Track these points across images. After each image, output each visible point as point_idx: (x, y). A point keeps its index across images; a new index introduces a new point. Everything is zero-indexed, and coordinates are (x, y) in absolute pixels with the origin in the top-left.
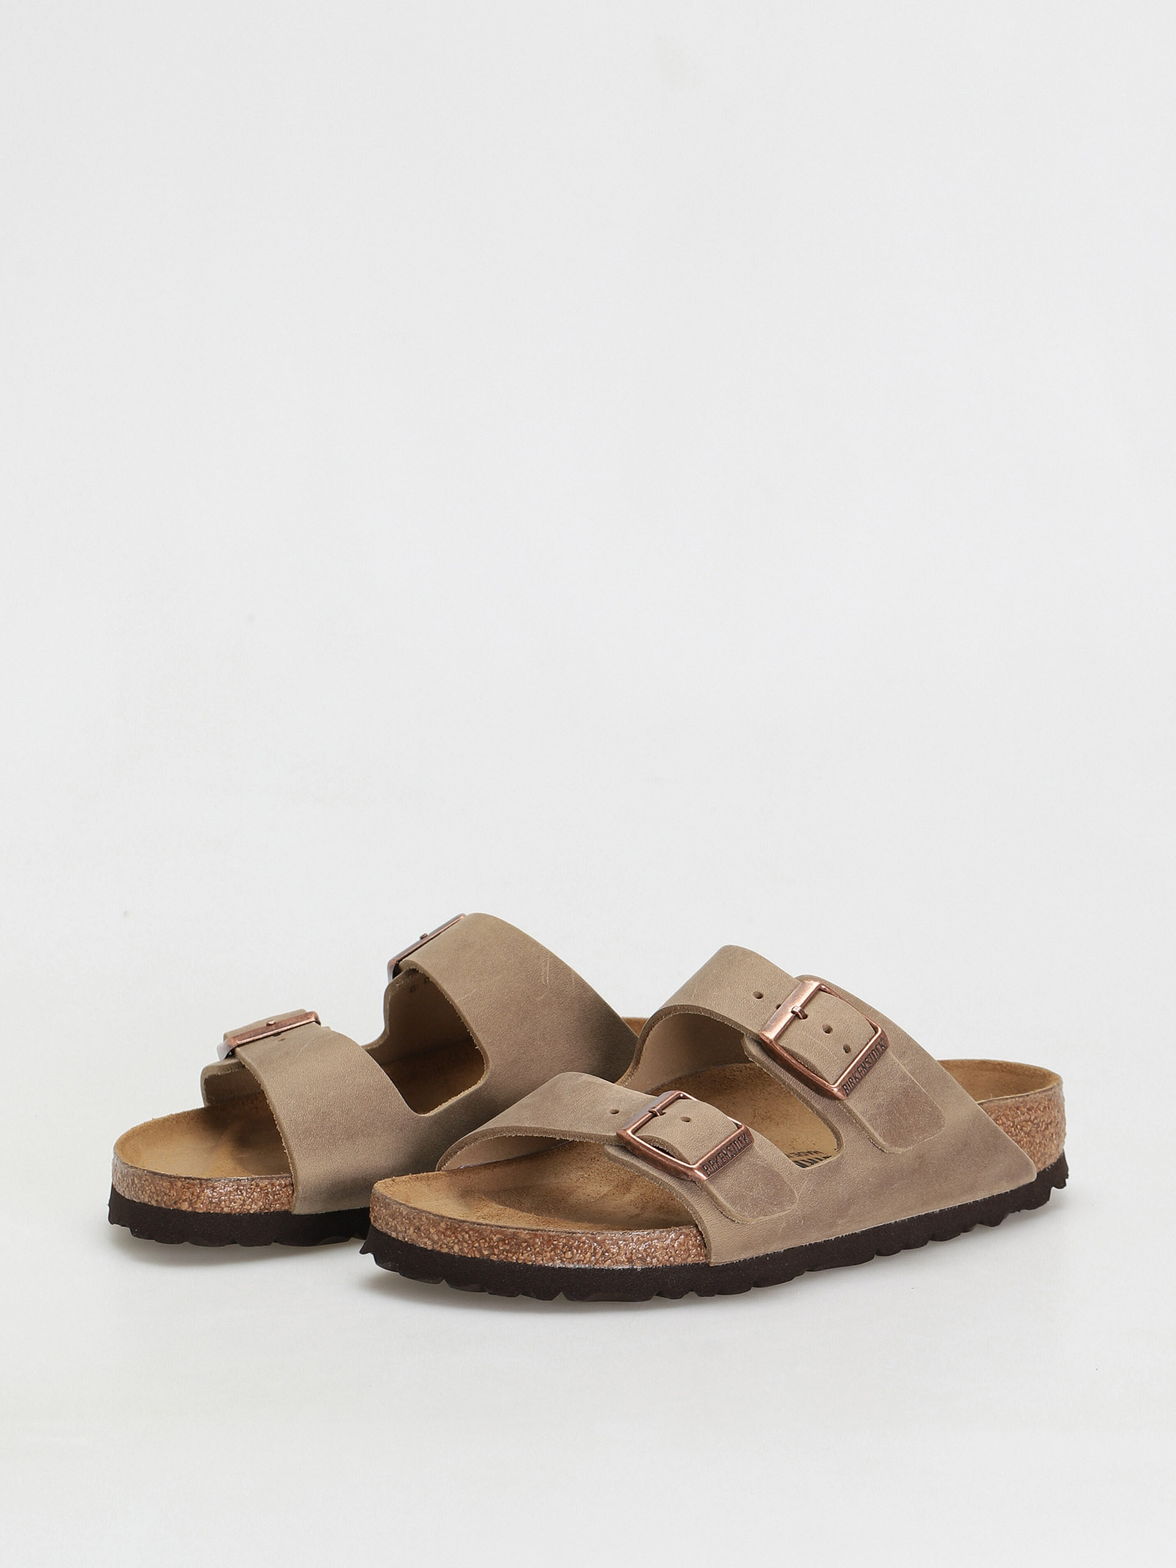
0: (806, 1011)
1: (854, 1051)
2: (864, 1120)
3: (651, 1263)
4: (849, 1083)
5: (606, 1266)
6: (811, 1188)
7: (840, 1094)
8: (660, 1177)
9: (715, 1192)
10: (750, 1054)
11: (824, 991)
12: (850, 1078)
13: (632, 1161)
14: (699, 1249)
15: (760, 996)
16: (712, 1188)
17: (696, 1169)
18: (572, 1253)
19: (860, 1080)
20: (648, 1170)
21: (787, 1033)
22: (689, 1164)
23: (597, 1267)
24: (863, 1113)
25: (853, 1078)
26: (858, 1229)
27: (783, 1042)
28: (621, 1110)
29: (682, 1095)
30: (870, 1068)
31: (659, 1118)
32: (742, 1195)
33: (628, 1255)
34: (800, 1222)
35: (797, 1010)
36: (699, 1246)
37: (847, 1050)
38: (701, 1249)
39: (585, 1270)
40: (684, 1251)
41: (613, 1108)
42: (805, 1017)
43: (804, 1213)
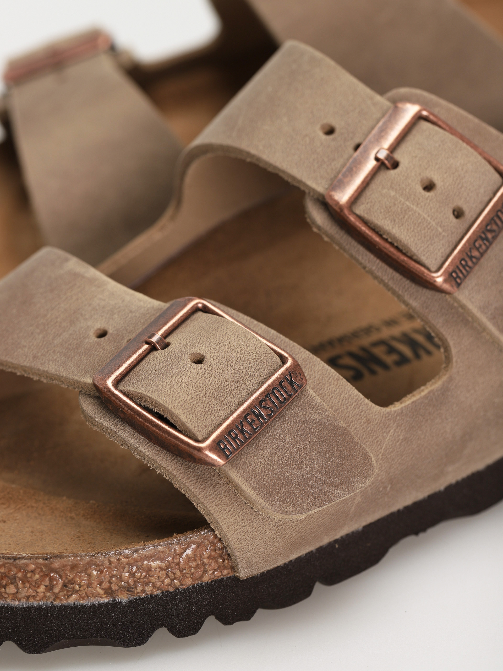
0: (397, 156)
1: (469, 214)
2: (484, 320)
3: (143, 591)
4: (461, 268)
5: (73, 600)
6: (401, 437)
7: (446, 287)
8: (155, 457)
9: (239, 480)
10: (314, 222)
11: (426, 119)
12: (463, 259)
13: (114, 428)
14: (220, 561)
15: (330, 131)
16: (233, 474)
17: (205, 448)
18: (17, 587)
19: (478, 259)
20: (137, 445)
21: (368, 193)
22: (197, 441)
23: (57, 603)
24: (483, 309)
25: (467, 259)
26: (480, 465)
27: (360, 209)
28: (110, 331)
29: (200, 305)
30: (494, 238)
31: (158, 355)
32: (284, 479)
33: (106, 585)
34: (385, 488)
35: (382, 155)
36: (220, 556)
37: (458, 213)
38: (224, 560)
39: (39, 609)
40: (197, 567)
41: (99, 325)
42: (395, 165)
43: (391, 474)
